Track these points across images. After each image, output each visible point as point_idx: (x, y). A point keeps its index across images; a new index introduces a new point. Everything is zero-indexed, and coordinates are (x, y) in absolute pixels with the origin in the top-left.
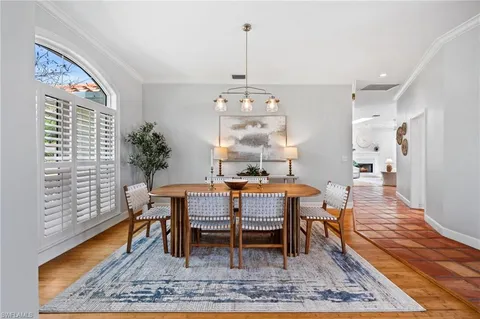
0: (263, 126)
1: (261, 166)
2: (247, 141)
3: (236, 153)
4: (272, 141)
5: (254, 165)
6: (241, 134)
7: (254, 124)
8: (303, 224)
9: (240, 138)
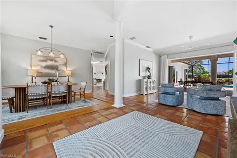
0: (56, 61)
1: (55, 78)
2: (47, 67)
3: (41, 72)
4: (60, 68)
5: (51, 78)
6: (44, 64)
7: (51, 60)
8: (73, 93)
9: (44, 66)
